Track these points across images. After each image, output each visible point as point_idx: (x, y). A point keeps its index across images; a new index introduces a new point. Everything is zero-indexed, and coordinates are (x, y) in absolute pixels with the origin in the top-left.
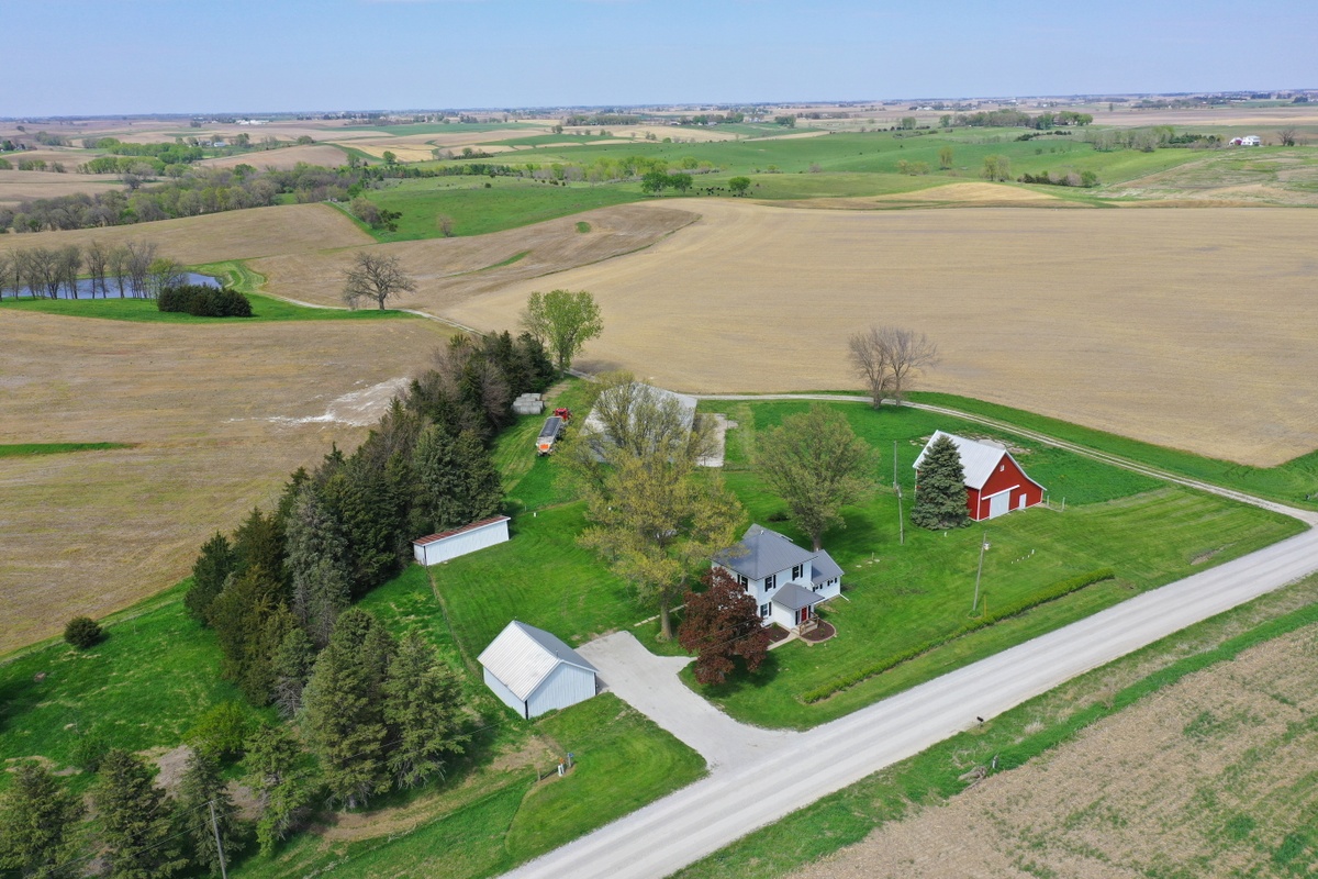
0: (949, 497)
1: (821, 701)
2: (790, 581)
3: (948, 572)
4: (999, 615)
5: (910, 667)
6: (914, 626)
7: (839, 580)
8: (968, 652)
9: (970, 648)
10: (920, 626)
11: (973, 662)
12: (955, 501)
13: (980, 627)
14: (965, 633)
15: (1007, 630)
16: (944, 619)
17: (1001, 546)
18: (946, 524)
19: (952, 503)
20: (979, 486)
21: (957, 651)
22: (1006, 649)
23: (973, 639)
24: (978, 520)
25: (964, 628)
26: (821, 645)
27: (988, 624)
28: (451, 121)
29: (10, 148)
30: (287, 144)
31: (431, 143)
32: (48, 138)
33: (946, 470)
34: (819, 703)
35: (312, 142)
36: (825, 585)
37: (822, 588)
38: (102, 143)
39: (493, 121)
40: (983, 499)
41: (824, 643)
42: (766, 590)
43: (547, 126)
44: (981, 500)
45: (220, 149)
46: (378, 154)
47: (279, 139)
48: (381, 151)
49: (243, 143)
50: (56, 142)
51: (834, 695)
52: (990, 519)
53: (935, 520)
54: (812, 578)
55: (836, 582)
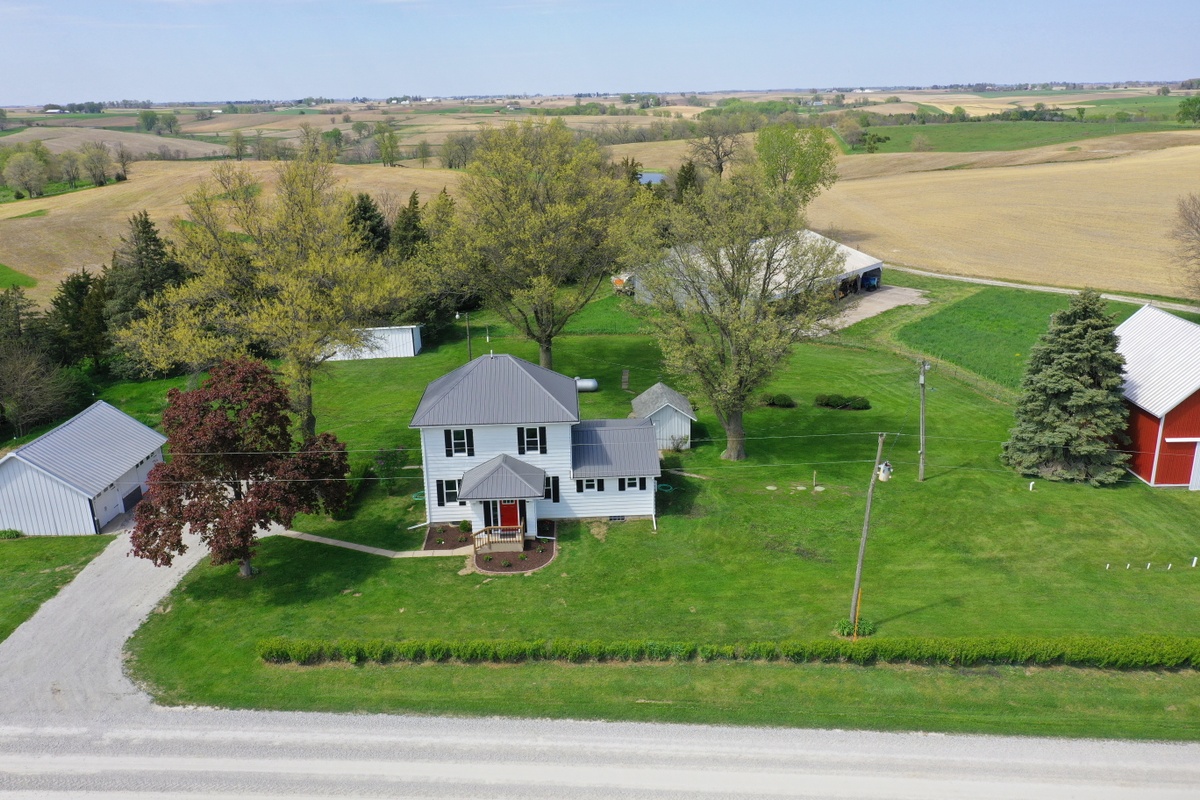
0: (1069, 414)
1: (293, 667)
2: (514, 452)
6: (696, 606)
7: (651, 485)
10: (707, 611)
12: (1080, 425)
14: (776, 657)
15: (895, 690)
16: (776, 617)
20: (1161, 409)
21: (703, 685)
24: (1152, 484)
28: (1054, 89)
29: (658, 104)
30: (875, 104)
31: (1013, 103)
32: (693, 100)
33: (1070, 357)
34: (285, 667)
35: (897, 101)
36: (611, 485)
37: (601, 487)
38: (726, 102)
39: (1102, 87)
40: (1168, 440)
41: (489, 577)
42: (449, 454)
43: (1153, 90)
44: (1163, 441)
45: (816, 106)
46: (949, 110)
47: (871, 99)
48: (953, 107)
49: (838, 102)
50: (698, 104)
51: (331, 664)
52: (1190, 489)
53: (1034, 457)
54: (576, 463)
55: (643, 486)
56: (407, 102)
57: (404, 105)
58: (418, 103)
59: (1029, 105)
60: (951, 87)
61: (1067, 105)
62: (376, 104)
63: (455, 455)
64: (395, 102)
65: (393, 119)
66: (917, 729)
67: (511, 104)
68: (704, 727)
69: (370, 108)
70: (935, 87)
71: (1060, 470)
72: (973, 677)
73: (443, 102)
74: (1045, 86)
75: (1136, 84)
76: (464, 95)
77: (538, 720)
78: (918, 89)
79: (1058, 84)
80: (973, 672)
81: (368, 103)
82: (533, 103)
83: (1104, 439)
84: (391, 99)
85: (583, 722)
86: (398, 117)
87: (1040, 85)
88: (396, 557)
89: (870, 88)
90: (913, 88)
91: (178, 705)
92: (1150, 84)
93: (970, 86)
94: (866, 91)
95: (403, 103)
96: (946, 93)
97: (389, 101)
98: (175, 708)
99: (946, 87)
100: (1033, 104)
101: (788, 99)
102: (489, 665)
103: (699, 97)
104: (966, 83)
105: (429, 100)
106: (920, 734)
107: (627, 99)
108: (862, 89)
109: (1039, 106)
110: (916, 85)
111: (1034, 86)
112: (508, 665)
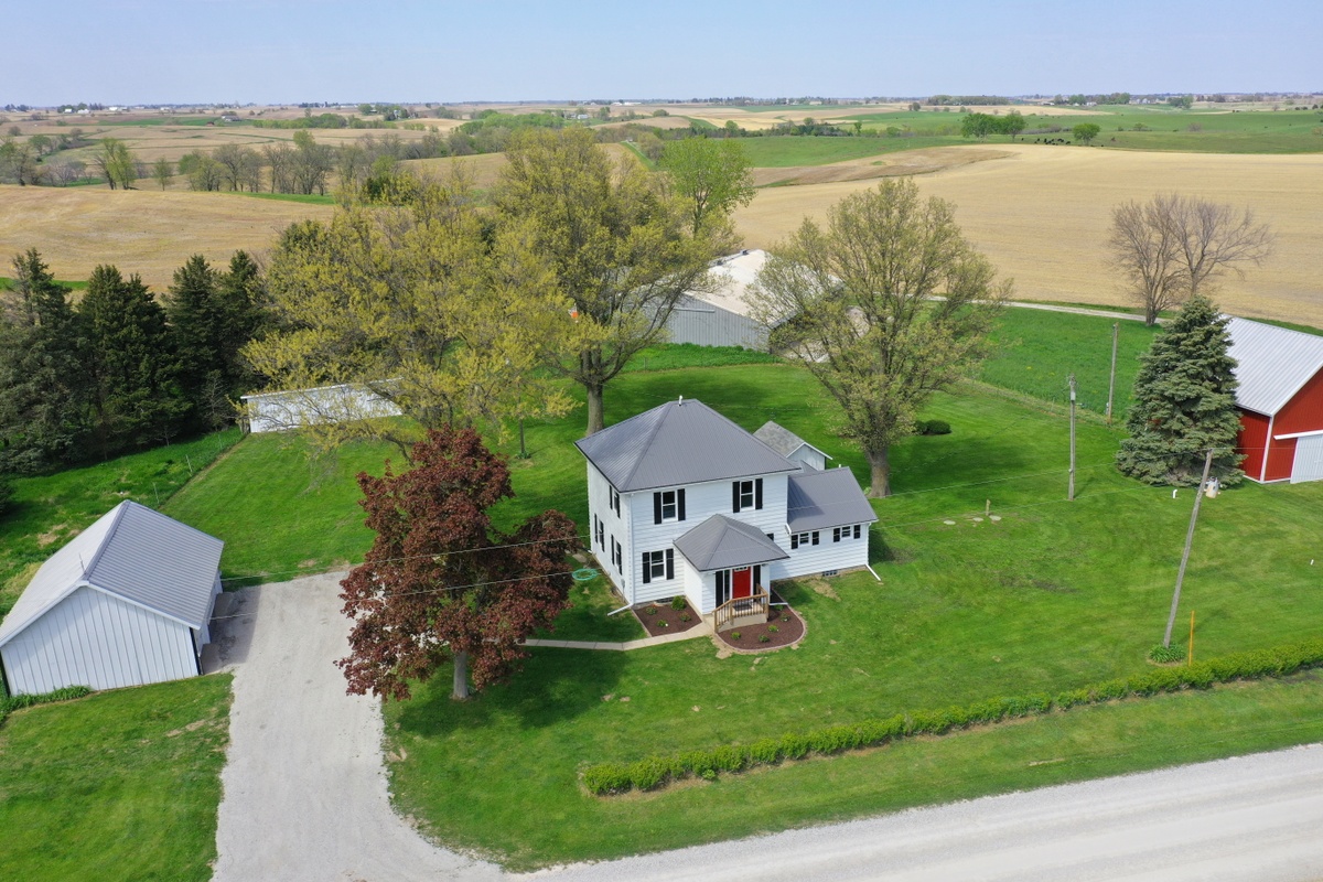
0: (1196, 420)
2: (728, 511)
3: (1145, 559)
4: (1232, 667)
5: (926, 754)
6: (997, 655)
7: (864, 533)
8: (1111, 745)
9: (1120, 735)
10: (1013, 658)
11: (1111, 773)
12: (1208, 430)
13: (1171, 687)
14: (1122, 695)
15: (1246, 709)
16: (1083, 654)
17: (1296, 529)
18: (1185, 476)
19: (1202, 434)
20: (1271, 408)
21: (1080, 736)
22: (1225, 756)
23: (1140, 714)
24: (1262, 481)
25: (1122, 682)
26: (745, 662)
27: (1193, 685)
28: (812, 103)
29: (406, 115)
30: (643, 117)
31: (779, 118)
32: (445, 112)
33: (1193, 364)
34: (626, 798)
35: (666, 115)
36: (826, 536)
37: (816, 542)
38: (483, 115)
39: (855, 103)
40: (1277, 437)
41: (758, 656)
42: (658, 521)
43: (905, 106)
44: (1273, 439)
45: (581, 120)
46: (721, 124)
47: (637, 113)
48: (725, 121)
49: (604, 116)
50: (450, 116)
51: (679, 784)
52: (1292, 482)
53: (1161, 465)
54: (791, 517)
55: (857, 536)
56: (86, 111)
57: (83, 115)
58: (99, 112)
59: (798, 118)
60: (711, 100)
61: (832, 118)
62: (44, 113)
63: (664, 521)
64: (70, 110)
65: (79, 132)
66: (1296, 744)
67: (225, 114)
68: (1117, 779)
69: (36, 118)
70: (695, 101)
71: (1185, 474)
72: (1298, 684)
73: (133, 111)
74: (802, 101)
75: (883, 100)
76: (159, 103)
77: (956, 804)
78: (678, 102)
79: (812, 99)
80: (1296, 680)
81: (34, 112)
82: (252, 113)
83: (1230, 442)
84: (64, 108)
85: (1001, 797)
86: (86, 129)
87: (798, 100)
88: (626, 649)
89: (631, 101)
90: (672, 102)
91: (540, 868)
92: (898, 100)
93: (729, 100)
94: (626, 104)
95: (81, 112)
96: (708, 106)
97: (61, 109)
98: (538, 873)
99: (706, 101)
100: (803, 119)
101: (550, 111)
102: (851, 753)
103: (447, 108)
104: (725, 97)
105: (113, 109)
106: (1301, 747)
107: (367, 110)
108: (621, 101)
109: (809, 121)
110: (675, 99)
111: (791, 101)
112: (873, 750)
